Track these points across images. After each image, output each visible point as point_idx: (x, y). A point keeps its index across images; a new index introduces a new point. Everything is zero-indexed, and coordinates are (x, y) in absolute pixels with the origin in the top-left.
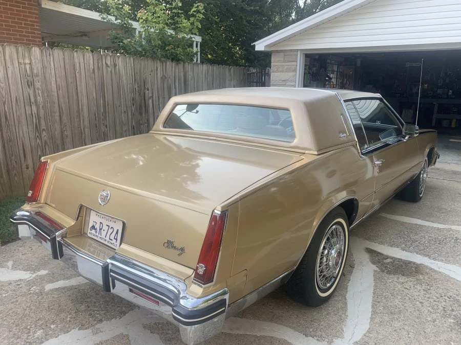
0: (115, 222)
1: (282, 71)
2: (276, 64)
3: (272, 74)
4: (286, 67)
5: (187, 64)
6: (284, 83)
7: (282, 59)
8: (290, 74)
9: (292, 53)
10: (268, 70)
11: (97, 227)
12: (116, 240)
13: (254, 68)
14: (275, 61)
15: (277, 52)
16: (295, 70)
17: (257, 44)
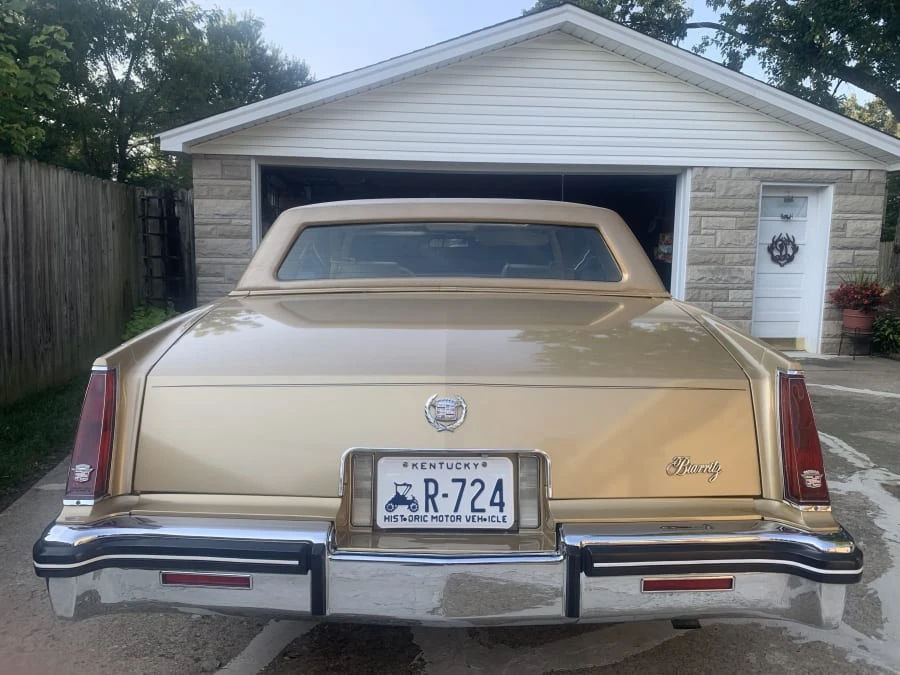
0: (484, 465)
1: (221, 197)
2: (206, 181)
3: (197, 202)
4: (228, 189)
5: (27, 164)
6: (227, 221)
7: (218, 172)
8: (240, 204)
9: (238, 162)
10: (183, 194)
11: (418, 493)
12: (501, 505)
13: (147, 189)
14: (201, 177)
15: (207, 157)
16: (248, 196)
17: (163, 139)
